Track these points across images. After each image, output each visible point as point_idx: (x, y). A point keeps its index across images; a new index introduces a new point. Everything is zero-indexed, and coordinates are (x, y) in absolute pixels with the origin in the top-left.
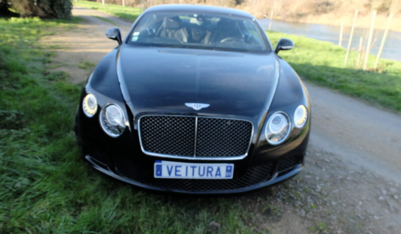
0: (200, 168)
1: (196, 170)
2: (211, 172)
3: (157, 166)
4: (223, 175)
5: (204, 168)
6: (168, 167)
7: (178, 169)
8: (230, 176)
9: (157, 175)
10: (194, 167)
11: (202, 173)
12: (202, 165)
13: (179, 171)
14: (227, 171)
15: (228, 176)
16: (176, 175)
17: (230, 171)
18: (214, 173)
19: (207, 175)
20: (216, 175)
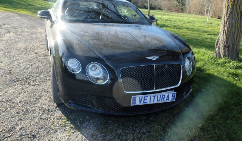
0: (158, 96)
1: (156, 98)
2: (164, 98)
3: (133, 98)
4: (170, 100)
5: (160, 96)
6: (140, 98)
7: (145, 98)
8: (174, 100)
9: (133, 104)
10: (154, 96)
11: (159, 100)
12: (159, 94)
13: (146, 100)
14: (173, 96)
15: (173, 100)
16: (144, 102)
17: (174, 96)
18: (165, 99)
19: (162, 101)
20: (167, 99)
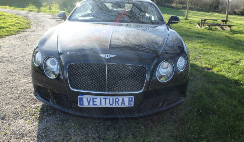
0: (110, 99)
1: (107, 101)
2: (118, 102)
3: (80, 98)
4: (127, 104)
5: (113, 99)
6: (87, 99)
7: (95, 100)
8: (132, 105)
9: (80, 105)
10: (105, 99)
11: (111, 103)
13: (96, 102)
14: (129, 101)
15: (130, 105)
16: (93, 104)
17: (132, 101)
18: (120, 103)
19: (116, 104)
20: (122, 104)
